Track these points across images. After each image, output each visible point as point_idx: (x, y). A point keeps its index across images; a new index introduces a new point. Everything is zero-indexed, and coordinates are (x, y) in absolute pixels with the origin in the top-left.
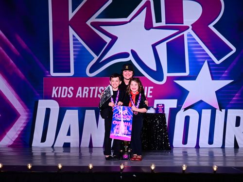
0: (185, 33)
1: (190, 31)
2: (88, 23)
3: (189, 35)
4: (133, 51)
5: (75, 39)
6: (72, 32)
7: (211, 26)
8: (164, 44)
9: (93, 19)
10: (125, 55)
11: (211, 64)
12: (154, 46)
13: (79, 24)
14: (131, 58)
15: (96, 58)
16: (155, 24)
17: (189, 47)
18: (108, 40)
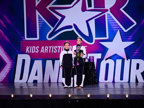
0: (106, 14)
1: (109, 12)
2: (48, 8)
3: (108, 15)
4: (74, 25)
5: (39, 18)
6: (38, 13)
7: (121, 9)
8: (93, 20)
9: (51, 5)
10: (70, 27)
11: (122, 32)
12: (87, 21)
13: (42, 8)
14: (73, 29)
15: (52, 29)
16: (88, 8)
17: (108, 22)
18: (59, 18)
